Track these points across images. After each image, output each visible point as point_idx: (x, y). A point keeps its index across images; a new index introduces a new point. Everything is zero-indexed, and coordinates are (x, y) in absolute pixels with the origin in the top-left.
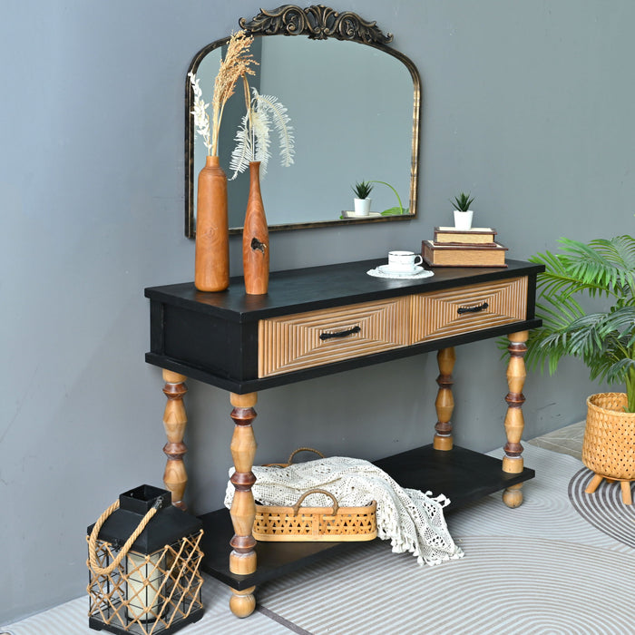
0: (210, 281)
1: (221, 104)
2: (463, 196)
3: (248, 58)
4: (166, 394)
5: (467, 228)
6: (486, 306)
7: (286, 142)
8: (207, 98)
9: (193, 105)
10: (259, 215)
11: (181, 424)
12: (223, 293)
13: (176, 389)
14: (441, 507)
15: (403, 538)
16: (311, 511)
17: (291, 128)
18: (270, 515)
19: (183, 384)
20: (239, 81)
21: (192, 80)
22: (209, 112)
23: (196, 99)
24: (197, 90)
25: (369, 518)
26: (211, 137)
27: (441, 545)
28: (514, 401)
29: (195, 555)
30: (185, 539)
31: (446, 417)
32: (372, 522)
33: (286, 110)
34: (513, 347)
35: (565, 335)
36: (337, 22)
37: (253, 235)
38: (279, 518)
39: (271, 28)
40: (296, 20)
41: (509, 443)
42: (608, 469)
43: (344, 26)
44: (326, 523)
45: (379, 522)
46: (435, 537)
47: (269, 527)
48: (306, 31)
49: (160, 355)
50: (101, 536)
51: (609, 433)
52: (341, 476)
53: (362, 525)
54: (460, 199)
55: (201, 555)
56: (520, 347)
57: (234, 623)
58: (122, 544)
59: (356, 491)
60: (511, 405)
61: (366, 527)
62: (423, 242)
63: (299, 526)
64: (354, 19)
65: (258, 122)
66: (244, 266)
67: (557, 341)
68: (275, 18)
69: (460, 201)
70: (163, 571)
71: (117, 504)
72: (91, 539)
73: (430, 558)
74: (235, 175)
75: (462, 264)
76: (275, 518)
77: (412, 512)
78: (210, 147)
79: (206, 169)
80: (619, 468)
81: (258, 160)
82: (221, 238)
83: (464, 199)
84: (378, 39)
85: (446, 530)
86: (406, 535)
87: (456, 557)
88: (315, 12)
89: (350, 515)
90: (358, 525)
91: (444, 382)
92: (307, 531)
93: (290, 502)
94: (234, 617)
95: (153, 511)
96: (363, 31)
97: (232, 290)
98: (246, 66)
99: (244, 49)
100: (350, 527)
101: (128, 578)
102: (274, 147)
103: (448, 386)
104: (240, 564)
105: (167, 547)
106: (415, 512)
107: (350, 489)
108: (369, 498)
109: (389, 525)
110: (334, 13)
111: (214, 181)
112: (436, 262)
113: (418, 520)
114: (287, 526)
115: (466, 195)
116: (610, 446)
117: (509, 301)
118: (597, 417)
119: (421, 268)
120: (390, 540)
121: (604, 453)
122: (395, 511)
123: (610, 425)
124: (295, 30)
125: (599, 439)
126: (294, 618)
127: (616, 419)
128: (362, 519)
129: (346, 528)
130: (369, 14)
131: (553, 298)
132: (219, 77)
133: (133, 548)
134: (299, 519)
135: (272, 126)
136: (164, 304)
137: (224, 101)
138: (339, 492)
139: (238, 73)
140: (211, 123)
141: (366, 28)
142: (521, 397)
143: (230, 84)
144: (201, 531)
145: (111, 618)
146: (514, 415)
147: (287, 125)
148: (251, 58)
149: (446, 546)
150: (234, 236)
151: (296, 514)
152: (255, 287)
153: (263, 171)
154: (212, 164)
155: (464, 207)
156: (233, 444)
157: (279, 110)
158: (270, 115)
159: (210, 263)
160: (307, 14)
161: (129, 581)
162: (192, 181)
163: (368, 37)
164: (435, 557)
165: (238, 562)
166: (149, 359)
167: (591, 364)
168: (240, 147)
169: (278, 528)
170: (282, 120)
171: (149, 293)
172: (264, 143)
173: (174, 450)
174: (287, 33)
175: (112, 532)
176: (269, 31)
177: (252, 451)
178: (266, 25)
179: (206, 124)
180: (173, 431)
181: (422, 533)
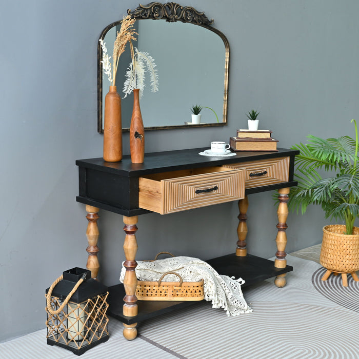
0: (112, 156)
1: (117, 57)
2: (253, 111)
3: (132, 31)
4: (88, 219)
5: (255, 129)
6: (265, 173)
7: (154, 78)
8: (110, 53)
9: (102, 57)
10: (139, 119)
11: (96, 236)
12: (119, 162)
13: (93, 216)
14: (240, 285)
15: (218, 300)
16: (168, 284)
17: (156, 70)
18: (145, 286)
19: (97, 214)
20: (128, 44)
21: (102, 43)
22: (111, 61)
23: (104, 54)
24: (104, 49)
25: (200, 288)
26: (112, 75)
27: (239, 305)
28: (282, 227)
29: (104, 306)
30: (99, 296)
31: (243, 238)
32: (201, 291)
33: (154, 60)
34: (281, 197)
35: (310, 190)
36: (182, 12)
37: (136, 130)
38: (150, 288)
39: (145, 15)
40: (159, 10)
41: (278, 251)
42: (334, 266)
43: (186, 15)
44: (176, 291)
45: (205, 291)
46: (236, 300)
47: (144, 292)
48: (165, 17)
49: (84, 197)
50: (53, 294)
51: (335, 246)
52: (184, 266)
53: (195, 292)
54: (251, 113)
55: (107, 306)
56: (285, 197)
57: (125, 343)
58: (65, 298)
59: (192, 273)
60: (280, 230)
61: (198, 293)
62: (230, 138)
63: (161, 292)
64: (192, 11)
65: (138, 67)
66: (131, 147)
67: (306, 194)
68: (147, 9)
69: (252, 115)
70: (87, 313)
71: (61, 277)
72: (48, 295)
73: (233, 312)
74: (126, 96)
75: (253, 149)
76: (148, 288)
77: (223, 286)
78: (111, 81)
79: (109, 93)
80: (340, 266)
81: (138, 88)
82: (118, 132)
83: (254, 113)
84: (205, 22)
85: (242, 297)
86: (220, 299)
87: (248, 312)
88: (170, 6)
89: (189, 286)
90: (193, 292)
91: (242, 218)
92: (166, 295)
93: (156, 279)
94: (125, 340)
95: (81, 280)
96: (197, 17)
97: (124, 161)
98: (132, 35)
99: (130, 25)
100: (189, 293)
101: (68, 316)
102: (147, 81)
103: (244, 220)
104: (129, 311)
105: (89, 300)
106: (225, 287)
107: (189, 273)
108: (199, 277)
109: (210, 293)
110: (180, 7)
111: (114, 100)
112: (237, 149)
113: (227, 291)
114: (154, 293)
115: (255, 111)
116: (336, 253)
117: (279, 171)
118: (329, 237)
119: (229, 151)
120: (211, 301)
121: (332, 257)
122: (214, 285)
123: (336, 242)
124: (159, 16)
125: (329, 250)
126: (158, 341)
127: (339, 238)
128: (196, 288)
129: (187, 293)
130: (200, 8)
131: (304, 171)
132: (117, 41)
133: (71, 300)
134: (161, 288)
135: (146, 69)
136: (86, 169)
137: (119, 55)
138: (183, 274)
139: (127, 39)
140: (112, 67)
141: (198, 16)
142: (285, 225)
143: (123, 45)
144: (108, 292)
145: (59, 338)
146: (282, 236)
147: (155, 68)
148: (134, 31)
149: (242, 305)
150: (125, 132)
151: (159, 286)
152: (137, 159)
153: (141, 94)
154: (113, 90)
155: (253, 117)
156: (124, 245)
157: (150, 60)
158: (145, 63)
159: (112, 146)
160: (165, 7)
161: (69, 318)
162: (102, 101)
163: (199, 21)
164: (236, 312)
165: (127, 310)
166: (78, 199)
167: (326, 209)
168: (128, 80)
169: (149, 293)
170: (152, 66)
171: (78, 163)
172: (141, 78)
173: (92, 250)
174: (154, 18)
175: (59, 291)
176: (144, 17)
177: (135, 249)
178: (142, 13)
179: (109, 68)
180: (92, 239)
181: (229, 298)
